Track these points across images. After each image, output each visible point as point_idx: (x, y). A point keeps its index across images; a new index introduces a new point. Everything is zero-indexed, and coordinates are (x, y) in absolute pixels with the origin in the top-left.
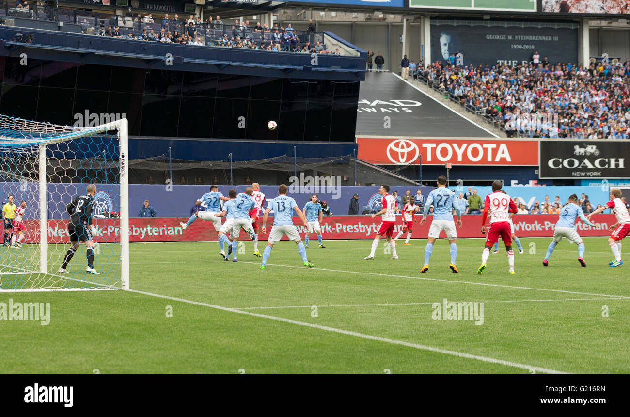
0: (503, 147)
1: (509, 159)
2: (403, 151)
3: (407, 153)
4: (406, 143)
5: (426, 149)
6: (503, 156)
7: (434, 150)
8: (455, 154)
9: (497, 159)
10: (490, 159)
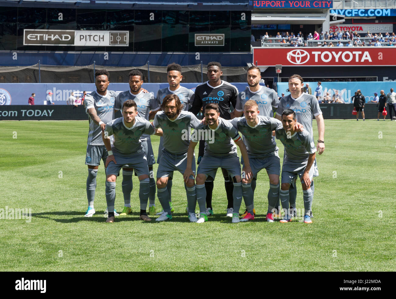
0: (366, 53)
1: (370, 60)
2: (298, 56)
3: (302, 57)
4: (301, 51)
5: (314, 55)
6: (366, 58)
7: (319, 56)
8: (334, 58)
9: (362, 61)
10: (357, 60)
